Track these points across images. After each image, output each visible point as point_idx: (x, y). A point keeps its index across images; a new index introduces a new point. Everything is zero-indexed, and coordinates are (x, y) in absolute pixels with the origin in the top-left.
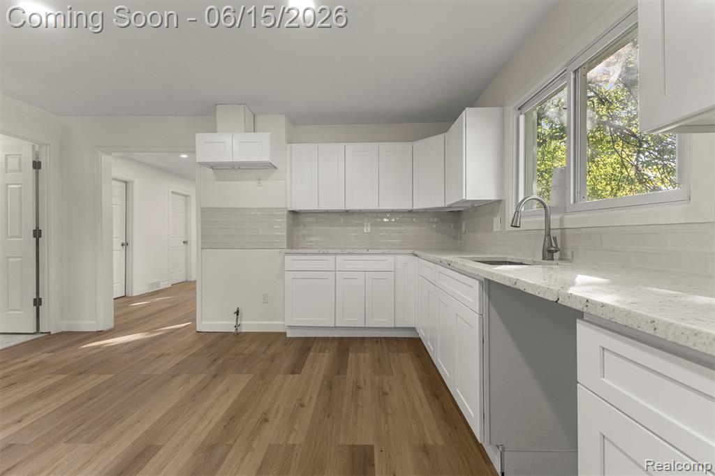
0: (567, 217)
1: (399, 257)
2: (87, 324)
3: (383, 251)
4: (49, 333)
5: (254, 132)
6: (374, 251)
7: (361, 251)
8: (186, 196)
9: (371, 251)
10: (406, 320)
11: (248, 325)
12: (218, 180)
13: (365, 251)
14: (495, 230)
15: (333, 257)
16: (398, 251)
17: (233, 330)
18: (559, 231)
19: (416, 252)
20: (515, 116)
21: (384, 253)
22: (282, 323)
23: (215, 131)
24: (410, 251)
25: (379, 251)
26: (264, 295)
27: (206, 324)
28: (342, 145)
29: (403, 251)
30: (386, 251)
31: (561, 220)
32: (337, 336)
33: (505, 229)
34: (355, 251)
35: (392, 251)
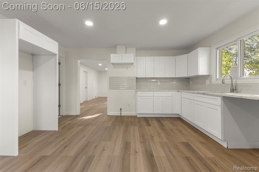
0: (238, 80)
1: (173, 92)
2: (73, 113)
3: (168, 90)
4: (63, 115)
5: (126, 53)
6: (166, 90)
7: (162, 90)
8: (86, 72)
9: (164, 90)
10: (175, 111)
11: (124, 114)
12: (114, 68)
13: (163, 90)
14: (206, 84)
15: (153, 92)
16: (173, 90)
17: (119, 115)
18: (235, 84)
19: (179, 91)
20: (216, 50)
21: (168, 91)
22: (134, 113)
23: (116, 53)
24: (177, 90)
25: (167, 90)
26: (129, 104)
27: (110, 113)
28: (153, 57)
29: (175, 90)
30: (169, 90)
31: (236, 81)
32: (153, 117)
33: (211, 83)
34: (160, 90)
35: (171, 90)
